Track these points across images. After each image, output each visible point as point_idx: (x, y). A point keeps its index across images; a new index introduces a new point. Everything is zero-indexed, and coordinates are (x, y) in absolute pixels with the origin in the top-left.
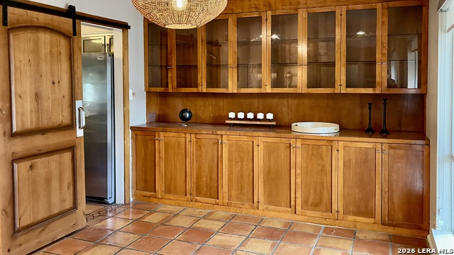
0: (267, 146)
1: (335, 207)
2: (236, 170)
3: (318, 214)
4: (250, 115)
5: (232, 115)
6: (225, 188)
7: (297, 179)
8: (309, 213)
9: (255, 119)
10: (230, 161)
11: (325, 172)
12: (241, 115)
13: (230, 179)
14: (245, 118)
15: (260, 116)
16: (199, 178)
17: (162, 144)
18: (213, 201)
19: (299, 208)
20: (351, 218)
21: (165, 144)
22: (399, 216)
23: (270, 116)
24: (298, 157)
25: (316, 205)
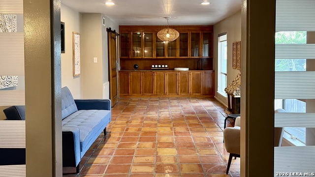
0: (169, 75)
1: (190, 92)
2: (159, 83)
3: (185, 94)
4: (160, 66)
5: (153, 66)
6: (155, 90)
7: (179, 84)
8: (182, 94)
9: (161, 67)
10: (157, 80)
11: (187, 81)
12: (156, 66)
13: (157, 87)
14: (158, 67)
15: (163, 66)
16: (145, 87)
17: (131, 76)
18: (151, 94)
19: (179, 93)
20: (194, 94)
21: (133, 77)
22: (207, 92)
23: (166, 66)
24: (179, 78)
25: (184, 92)
